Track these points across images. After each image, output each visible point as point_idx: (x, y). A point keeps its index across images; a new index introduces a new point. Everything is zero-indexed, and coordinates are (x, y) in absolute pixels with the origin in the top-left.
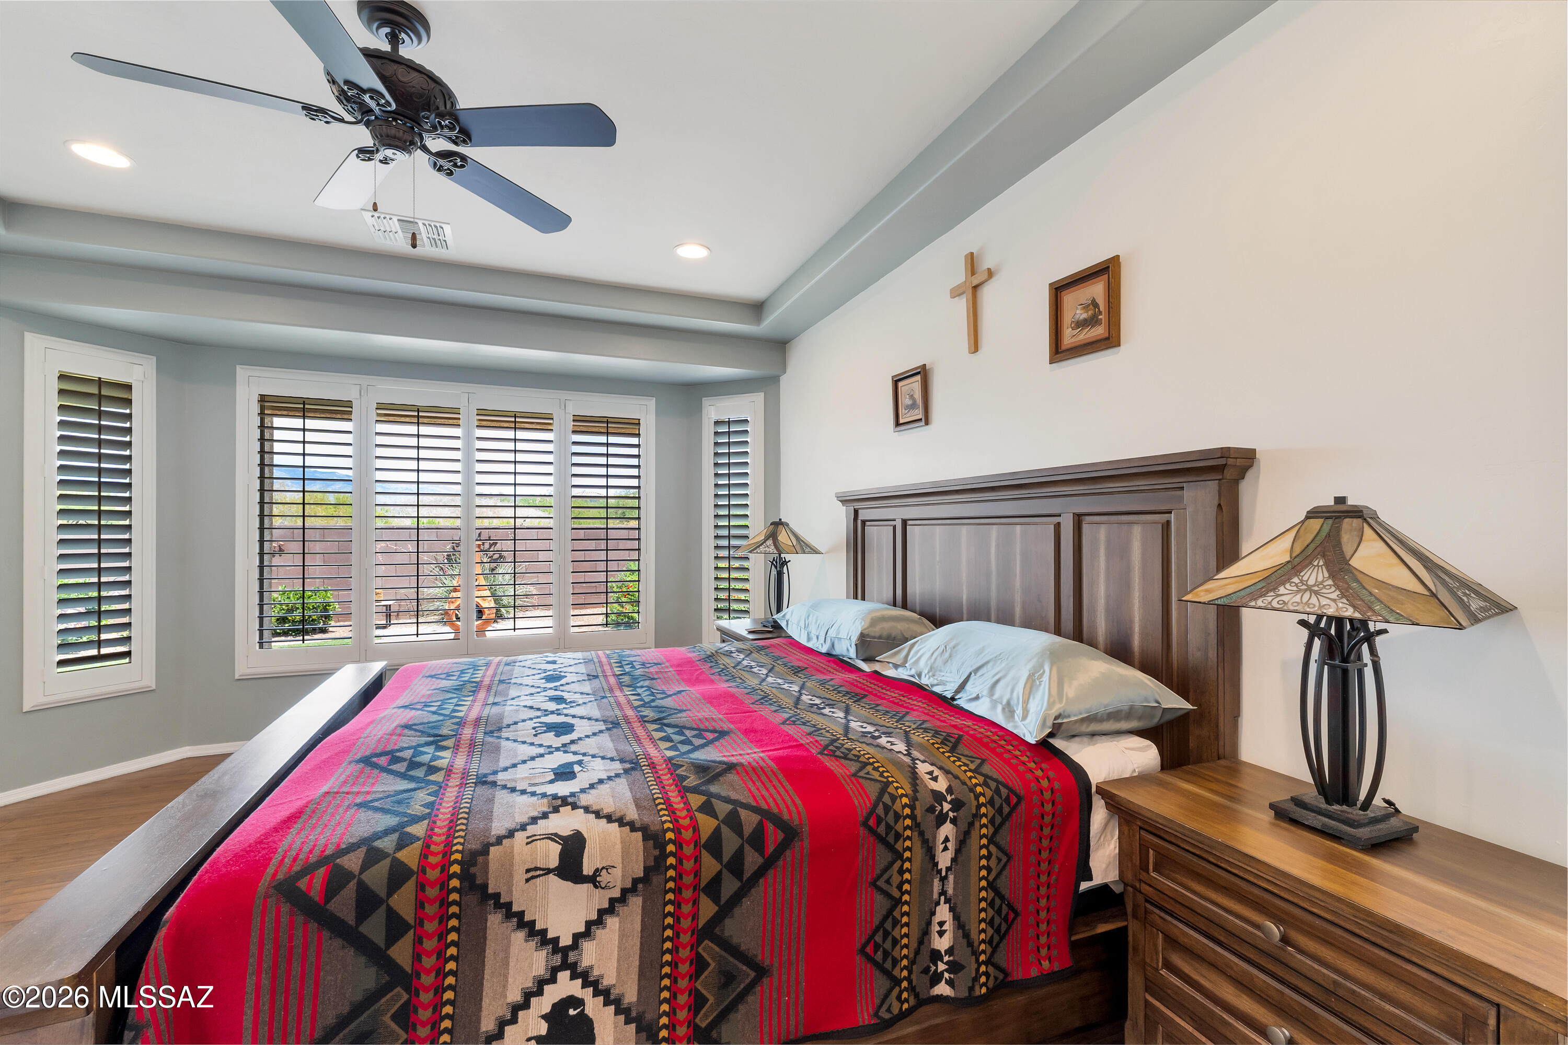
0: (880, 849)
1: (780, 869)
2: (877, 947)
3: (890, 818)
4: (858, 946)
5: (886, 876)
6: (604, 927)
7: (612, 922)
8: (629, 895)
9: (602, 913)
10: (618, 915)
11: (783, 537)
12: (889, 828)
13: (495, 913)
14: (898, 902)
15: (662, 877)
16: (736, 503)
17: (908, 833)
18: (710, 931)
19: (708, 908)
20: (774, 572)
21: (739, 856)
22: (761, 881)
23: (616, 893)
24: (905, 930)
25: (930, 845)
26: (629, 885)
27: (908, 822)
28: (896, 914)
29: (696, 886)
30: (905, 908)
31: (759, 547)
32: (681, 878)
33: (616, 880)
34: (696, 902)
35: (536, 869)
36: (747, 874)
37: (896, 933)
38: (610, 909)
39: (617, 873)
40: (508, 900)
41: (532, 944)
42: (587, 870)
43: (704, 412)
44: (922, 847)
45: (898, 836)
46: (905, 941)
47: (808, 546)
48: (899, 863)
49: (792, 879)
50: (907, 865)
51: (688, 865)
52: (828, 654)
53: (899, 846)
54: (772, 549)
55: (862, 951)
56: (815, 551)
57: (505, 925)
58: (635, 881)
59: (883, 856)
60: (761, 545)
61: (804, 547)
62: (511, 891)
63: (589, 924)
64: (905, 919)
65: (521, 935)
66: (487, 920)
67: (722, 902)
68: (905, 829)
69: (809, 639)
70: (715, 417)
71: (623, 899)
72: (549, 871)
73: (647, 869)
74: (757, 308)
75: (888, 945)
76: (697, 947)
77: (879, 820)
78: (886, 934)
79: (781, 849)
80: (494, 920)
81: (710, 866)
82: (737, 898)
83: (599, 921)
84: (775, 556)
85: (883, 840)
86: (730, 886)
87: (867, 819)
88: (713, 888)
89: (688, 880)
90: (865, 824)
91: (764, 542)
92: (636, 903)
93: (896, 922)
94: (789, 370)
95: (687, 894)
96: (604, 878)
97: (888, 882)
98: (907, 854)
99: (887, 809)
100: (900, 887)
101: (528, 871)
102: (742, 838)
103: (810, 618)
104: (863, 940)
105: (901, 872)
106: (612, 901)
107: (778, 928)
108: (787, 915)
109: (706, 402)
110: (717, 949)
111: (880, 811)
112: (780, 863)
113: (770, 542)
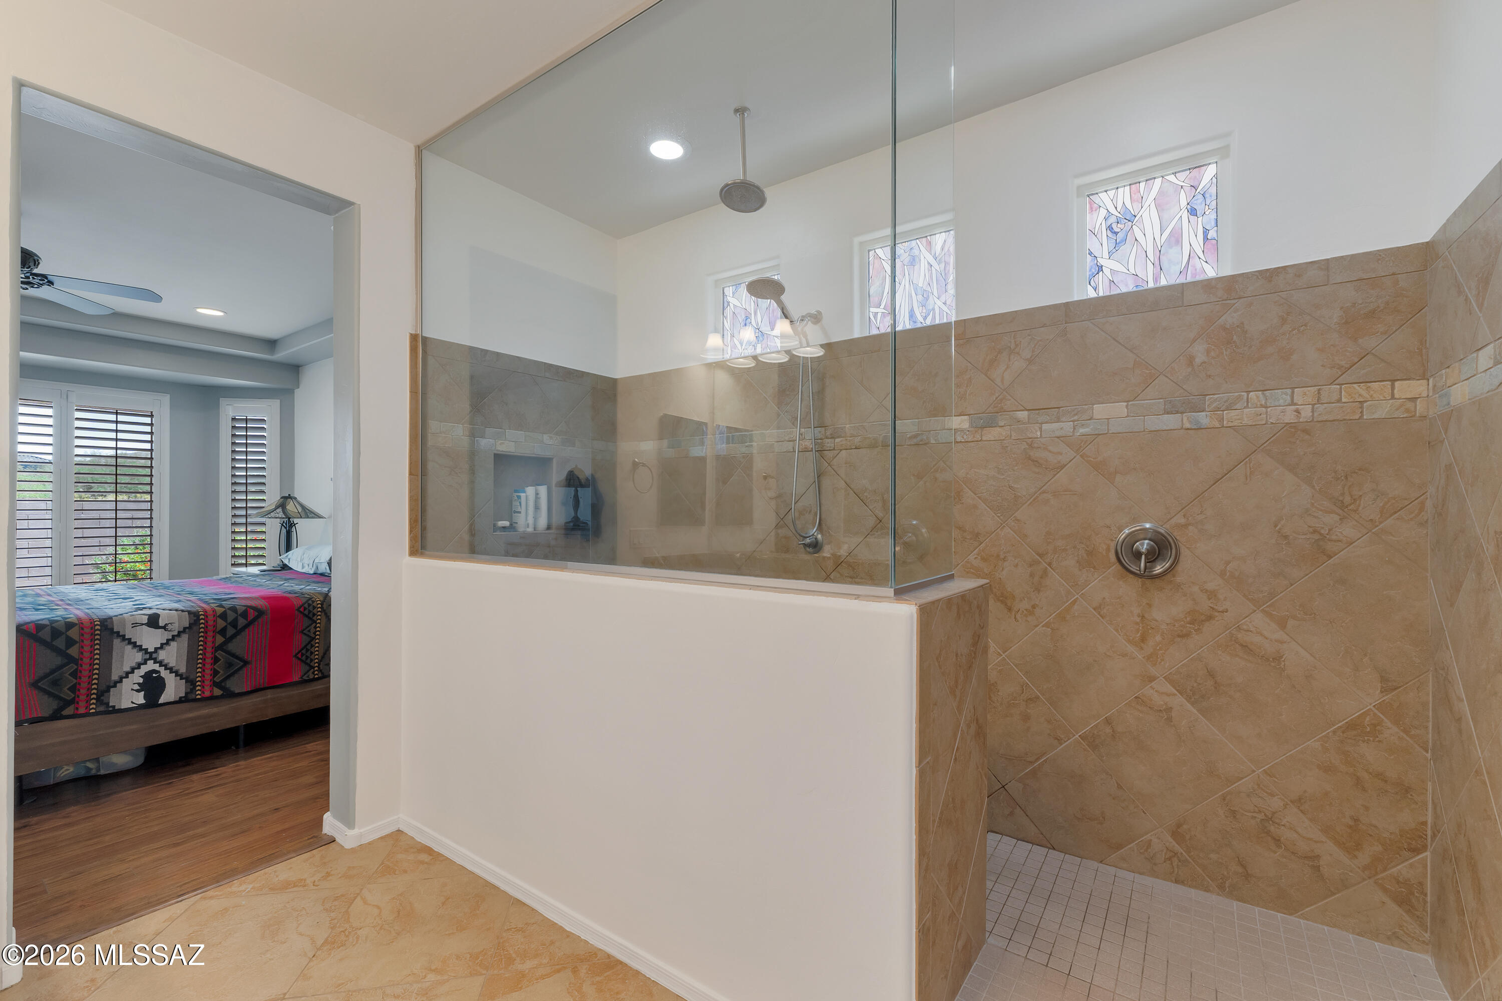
0: (306, 619)
1: (256, 626)
2: (303, 655)
3: (311, 608)
4: (294, 654)
5: (308, 629)
6: (170, 646)
7: (174, 644)
8: (182, 634)
9: (168, 640)
10: (176, 641)
11: (291, 507)
12: (310, 612)
13: (117, 639)
14: (314, 638)
15: (198, 627)
16: (252, 482)
17: (319, 613)
18: (221, 647)
19: (220, 639)
20: (284, 531)
21: (236, 620)
22: (247, 630)
23: (176, 633)
24: (317, 649)
25: (328, 614)
26: (182, 630)
27: (319, 609)
28: (313, 643)
29: (214, 631)
30: (317, 641)
31: (270, 513)
32: (207, 627)
33: (176, 628)
34: (214, 637)
35: (137, 623)
36: (239, 627)
37: (312, 650)
38: (173, 638)
39: (177, 625)
40: (123, 634)
41: (135, 650)
42: (161, 624)
43: (222, 409)
44: (326, 618)
45: (314, 615)
46: (317, 653)
47: (312, 512)
48: (314, 624)
49: (262, 629)
50: (318, 625)
51: (210, 623)
52: (315, 574)
53: (315, 618)
54: (281, 515)
55: (296, 655)
56: (319, 517)
57: (122, 643)
58: (185, 628)
59: (306, 622)
60: (272, 512)
61: (308, 513)
62: (125, 631)
63: (162, 645)
64: (317, 645)
65: (130, 647)
66: (113, 641)
67: (227, 637)
68: (318, 612)
69: (303, 567)
70: (231, 414)
71: (180, 633)
72: (143, 624)
73: (190, 624)
74: (271, 344)
75: (308, 654)
76: (215, 653)
77: (305, 609)
78: (307, 650)
79: (256, 619)
80: (117, 642)
81: (221, 624)
82: (234, 636)
83: (168, 642)
84: (285, 520)
85: (306, 616)
86: (231, 631)
87: (300, 608)
88: (223, 632)
89: (210, 628)
90: (298, 610)
91: (275, 510)
92: (185, 637)
93: (312, 646)
94: (301, 386)
95: (210, 634)
96: (169, 627)
97: (309, 631)
98: (319, 621)
99: (309, 605)
100: (314, 633)
101: (132, 624)
102: (237, 614)
103: (305, 555)
104: (296, 652)
105: (315, 627)
106: (173, 636)
107: (254, 647)
108: (259, 643)
109: (223, 402)
110: (224, 654)
111: (306, 605)
112: (256, 623)
113: (280, 510)
